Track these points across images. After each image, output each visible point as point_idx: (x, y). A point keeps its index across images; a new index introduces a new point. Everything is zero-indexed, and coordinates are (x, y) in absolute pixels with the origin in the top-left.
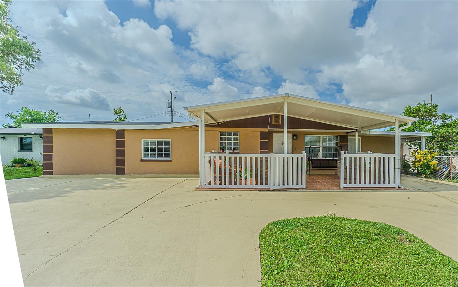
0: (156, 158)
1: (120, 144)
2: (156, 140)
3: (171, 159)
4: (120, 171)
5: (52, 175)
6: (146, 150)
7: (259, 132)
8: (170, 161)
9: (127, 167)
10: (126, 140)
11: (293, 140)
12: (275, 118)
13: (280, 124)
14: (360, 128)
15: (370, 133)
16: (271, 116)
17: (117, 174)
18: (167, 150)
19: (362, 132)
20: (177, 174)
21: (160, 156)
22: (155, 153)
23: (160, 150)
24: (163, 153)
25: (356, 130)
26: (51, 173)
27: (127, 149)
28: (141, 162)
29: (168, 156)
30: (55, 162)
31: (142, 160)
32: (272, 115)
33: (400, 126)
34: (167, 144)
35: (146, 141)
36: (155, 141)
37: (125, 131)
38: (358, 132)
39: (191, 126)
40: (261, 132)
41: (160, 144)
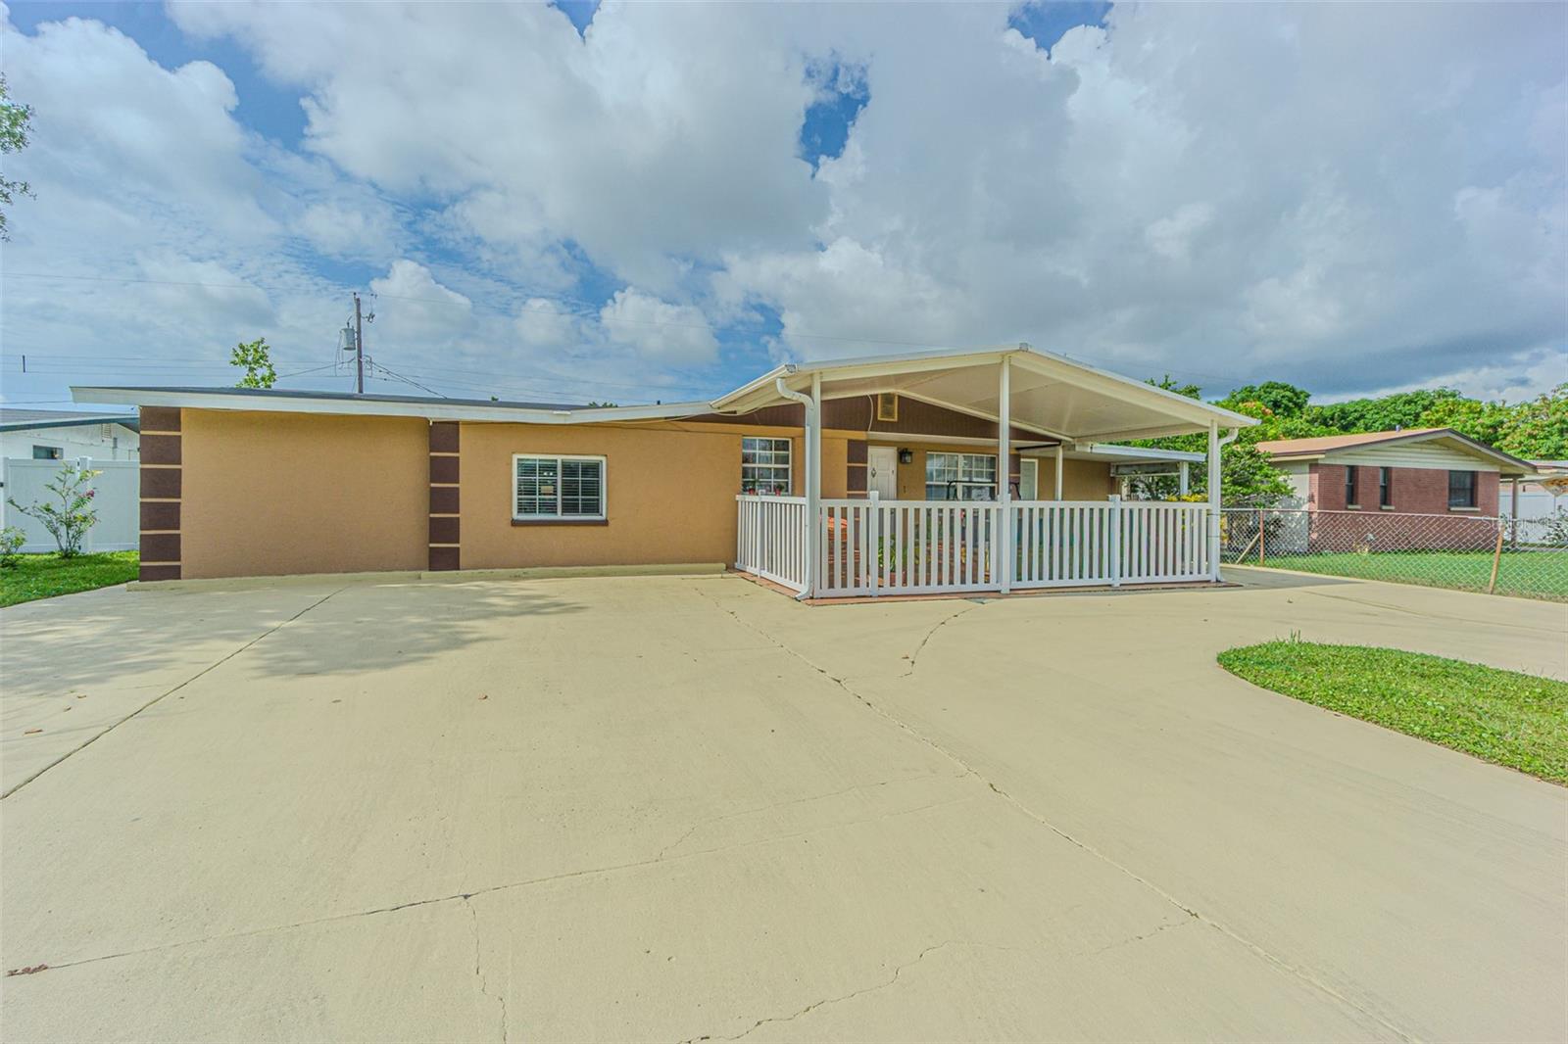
0: (559, 516)
1: (444, 470)
2: (560, 458)
3: (604, 518)
4: (444, 560)
5: (179, 578)
6: (527, 489)
7: (846, 441)
8: (605, 523)
9: (467, 543)
10: (464, 455)
11: (900, 465)
12: (883, 403)
13: (896, 419)
14: (1073, 438)
15: (1094, 451)
16: (875, 397)
17: (430, 570)
18: (592, 489)
19: (1077, 448)
20: (623, 564)
21: (570, 507)
22: (556, 499)
23: (569, 489)
24: (578, 500)
25: (1060, 441)
26: (175, 573)
27: (468, 486)
28: (513, 528)
29: (594, 508)
30: (189, 531)
31: (515, 523)
32: (877, 395)
33: (1220, 436)
34: (592, 469)
35: (528, 460)
36: (556, 461)
37: (460, 426)
38: (1063, 447)
39: (666, 418)
40: (850, 442)
41: (569, 469)
